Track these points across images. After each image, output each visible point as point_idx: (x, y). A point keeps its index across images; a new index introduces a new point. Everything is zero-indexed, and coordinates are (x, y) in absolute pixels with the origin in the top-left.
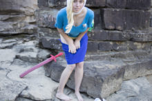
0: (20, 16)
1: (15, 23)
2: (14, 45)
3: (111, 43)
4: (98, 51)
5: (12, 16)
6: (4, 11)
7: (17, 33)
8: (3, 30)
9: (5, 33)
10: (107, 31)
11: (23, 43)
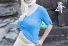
0: (15, 3)
1: (11, 8)
2: (7, 24)
3: (63, 35)
4: (53, 41)
5: (10, 4)
6: (5, 1)
7: (12, 14)
8: (3, 13)
9: (4, 15)
10: (60, 28)
11: (14, 21)
